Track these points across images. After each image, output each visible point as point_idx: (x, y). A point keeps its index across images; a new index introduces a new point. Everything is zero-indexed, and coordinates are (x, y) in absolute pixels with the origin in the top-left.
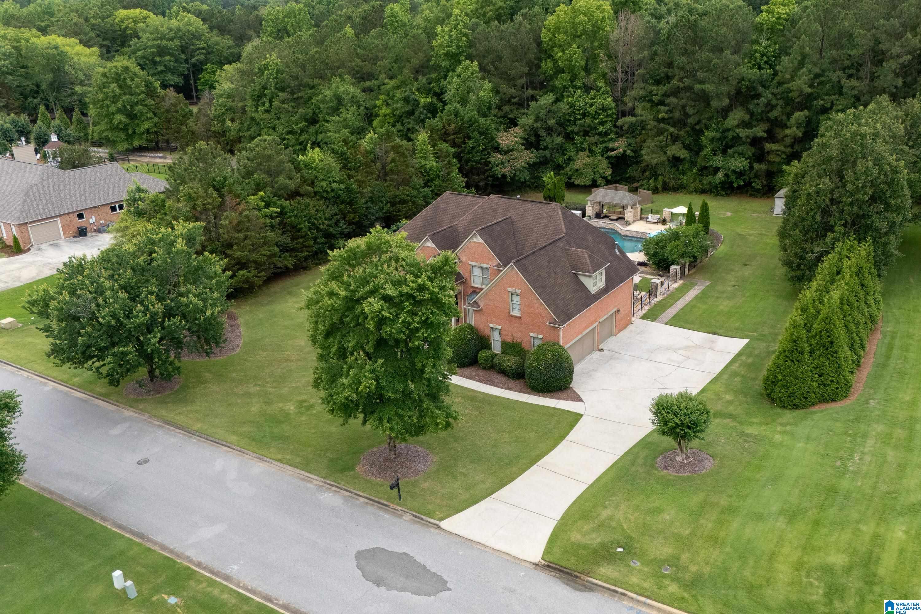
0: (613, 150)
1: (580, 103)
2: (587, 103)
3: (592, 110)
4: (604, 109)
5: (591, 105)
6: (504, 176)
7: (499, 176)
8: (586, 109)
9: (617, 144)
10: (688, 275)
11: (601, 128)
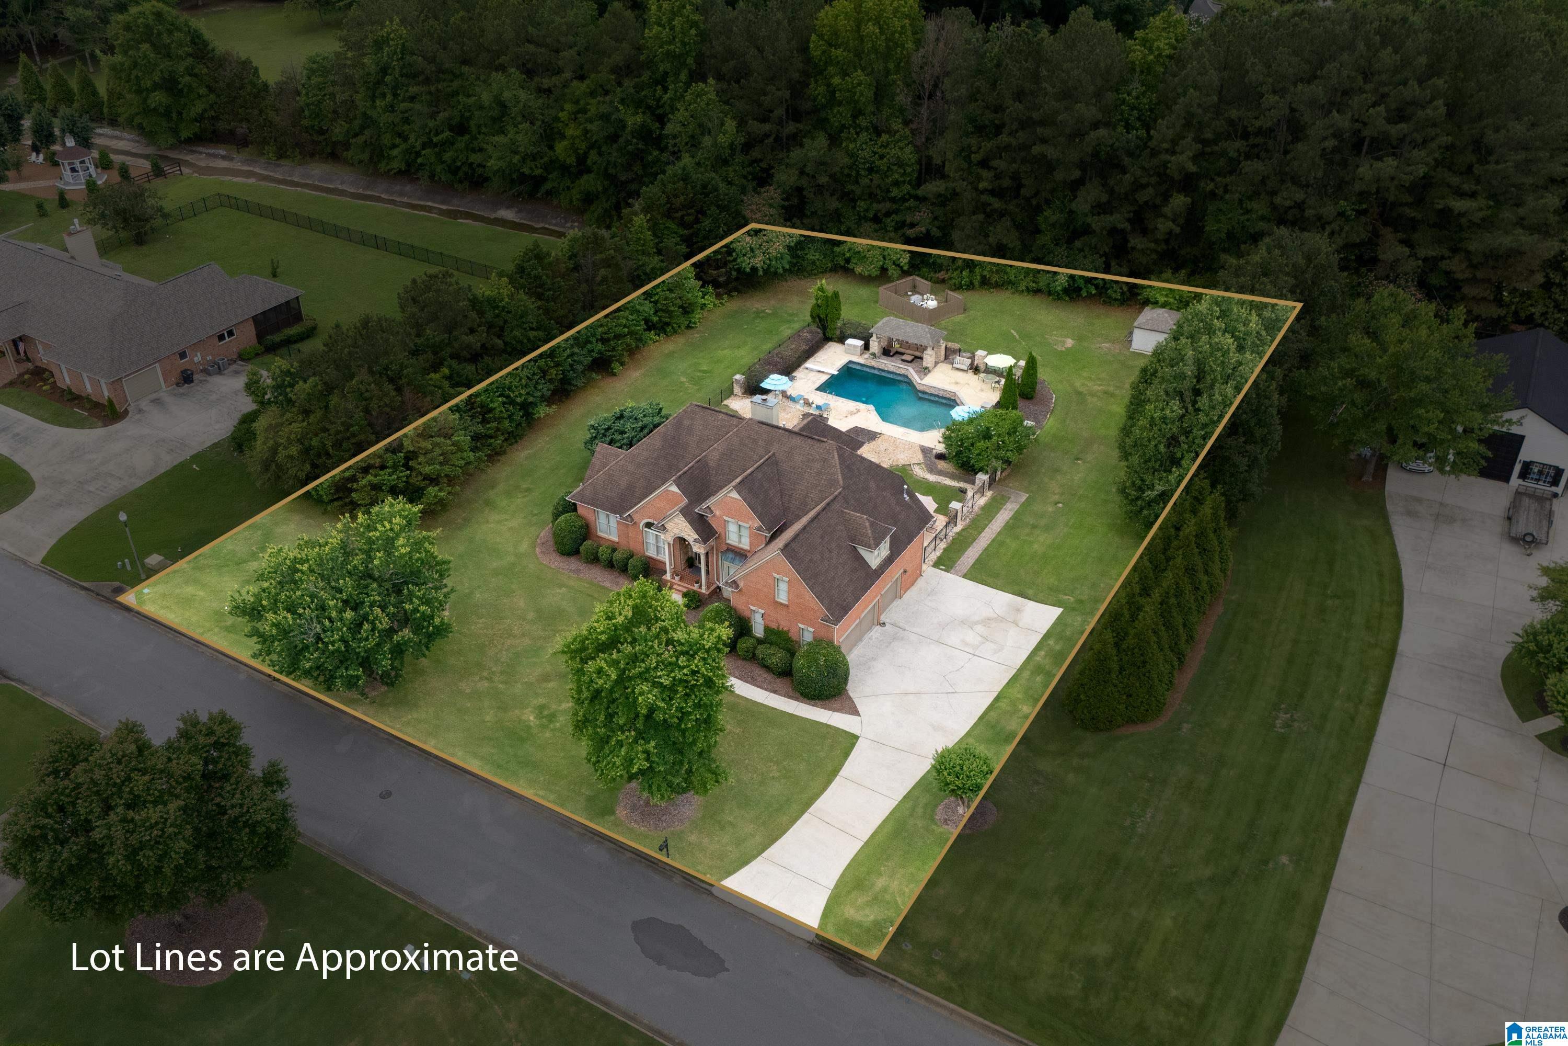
0: (912, 225)
1: (865, 154)
2: (875, 153)
3: (882, 164)
4: (900, 164)
5: (882, 157)
6: (754, 269)
7: (748, 270)
8: (874, 162)
9: (917, 217)
10: (1000, 479)
11: (895, 192)
